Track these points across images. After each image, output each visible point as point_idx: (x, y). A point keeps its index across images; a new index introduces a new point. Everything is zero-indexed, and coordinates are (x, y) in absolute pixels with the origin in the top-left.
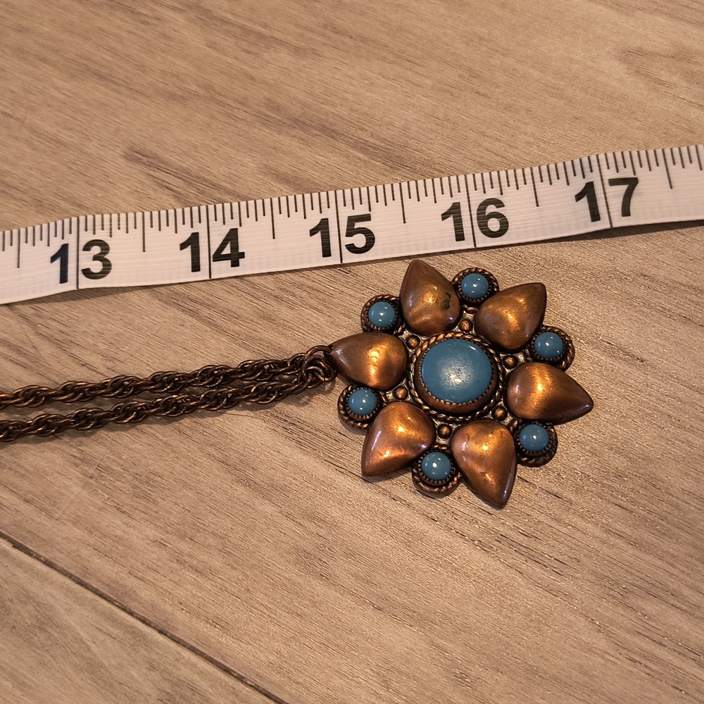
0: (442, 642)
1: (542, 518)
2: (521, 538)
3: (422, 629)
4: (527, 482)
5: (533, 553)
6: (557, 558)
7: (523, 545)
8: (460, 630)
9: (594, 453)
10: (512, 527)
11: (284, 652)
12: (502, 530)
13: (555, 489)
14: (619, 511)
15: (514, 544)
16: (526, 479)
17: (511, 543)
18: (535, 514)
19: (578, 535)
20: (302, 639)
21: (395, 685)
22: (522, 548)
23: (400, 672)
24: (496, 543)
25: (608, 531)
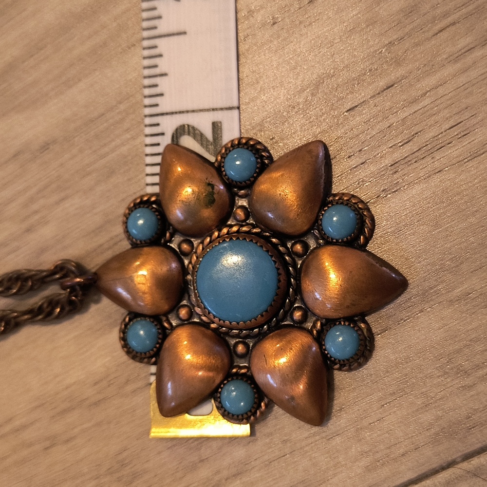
0: (457, 292)
1: (402, 115)
2: (408, 148)
3: (432, 303)
4: (356, 106)
5: (429, 147)
6: (450, 126)
7: (415, 150)
8: (457, 266)
9: (371, 23)
10: (391, 150)
11: (366, 448)
12: (387, 162)
13: (382, 83)
14: (444, 35)
15: (409, 159)
16: (354, 105)
17: (407, 160)
18: (393, 119)
19: (441, 91)
20: (365, 423)
21: (467, 365)
22: (416, 154)
23: (459, 351)
24: (395, 176)
25: (456, 60)
